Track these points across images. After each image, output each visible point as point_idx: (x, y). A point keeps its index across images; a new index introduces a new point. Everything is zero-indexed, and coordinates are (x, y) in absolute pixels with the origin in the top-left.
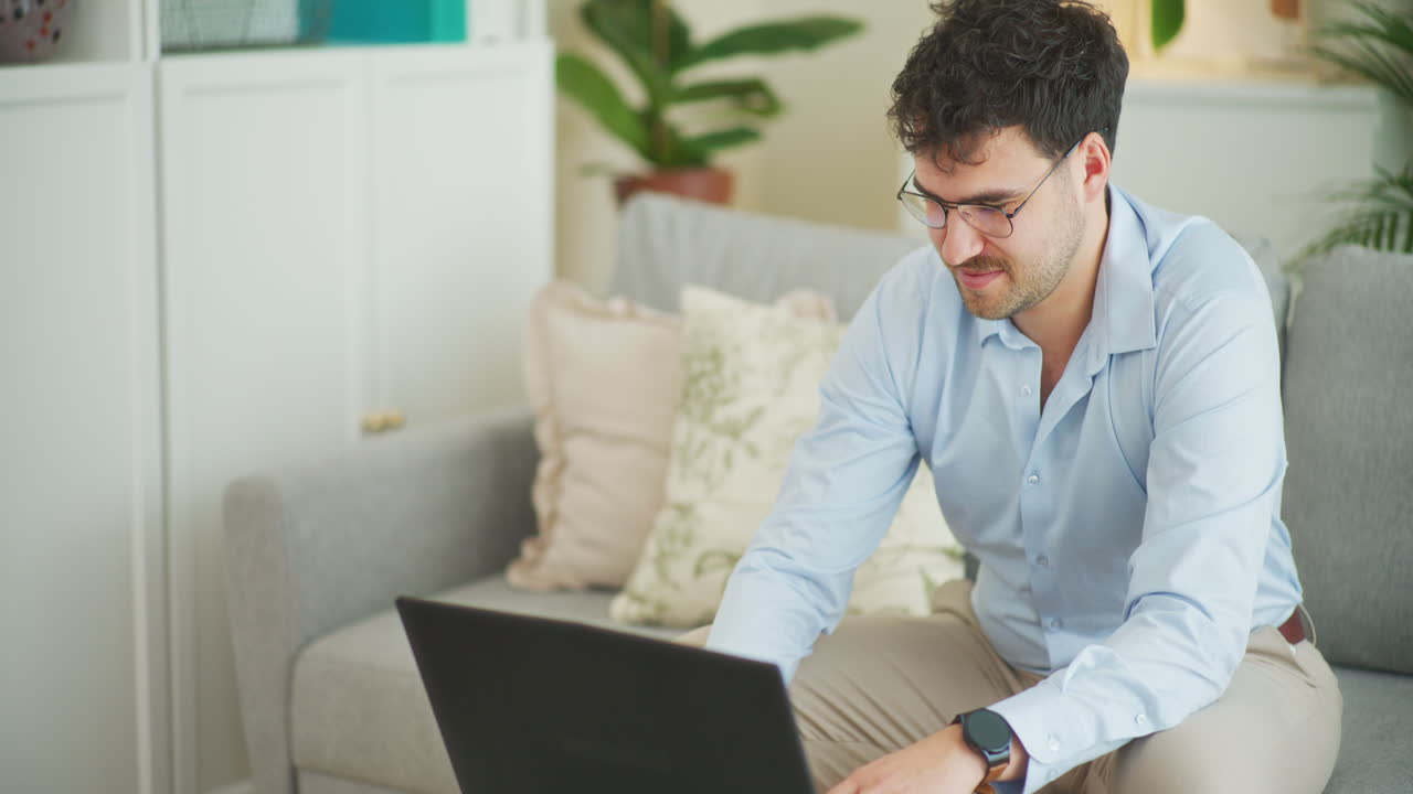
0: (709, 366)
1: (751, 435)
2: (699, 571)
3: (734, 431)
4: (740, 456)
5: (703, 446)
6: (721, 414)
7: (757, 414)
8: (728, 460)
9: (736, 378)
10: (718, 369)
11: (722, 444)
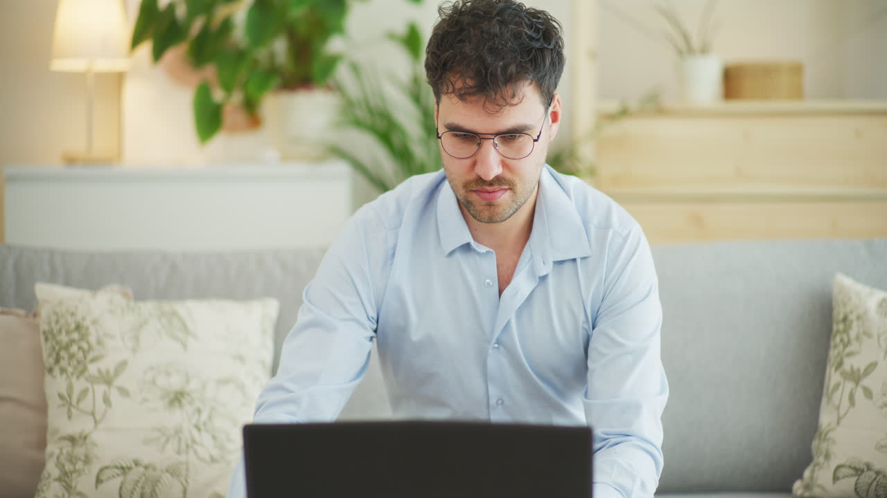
0: (76, 336)
1: (119, 382)
2: (99, 481)
3: (107, 380)
4: (114, 396)
5: (84, 392)
6: (92, 369)
7: (122, 365)
8: (107, 401)
9: (99, 342)
10: (84, 337)
11: (100, 389)
